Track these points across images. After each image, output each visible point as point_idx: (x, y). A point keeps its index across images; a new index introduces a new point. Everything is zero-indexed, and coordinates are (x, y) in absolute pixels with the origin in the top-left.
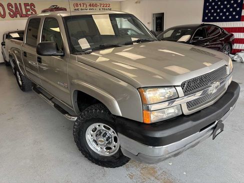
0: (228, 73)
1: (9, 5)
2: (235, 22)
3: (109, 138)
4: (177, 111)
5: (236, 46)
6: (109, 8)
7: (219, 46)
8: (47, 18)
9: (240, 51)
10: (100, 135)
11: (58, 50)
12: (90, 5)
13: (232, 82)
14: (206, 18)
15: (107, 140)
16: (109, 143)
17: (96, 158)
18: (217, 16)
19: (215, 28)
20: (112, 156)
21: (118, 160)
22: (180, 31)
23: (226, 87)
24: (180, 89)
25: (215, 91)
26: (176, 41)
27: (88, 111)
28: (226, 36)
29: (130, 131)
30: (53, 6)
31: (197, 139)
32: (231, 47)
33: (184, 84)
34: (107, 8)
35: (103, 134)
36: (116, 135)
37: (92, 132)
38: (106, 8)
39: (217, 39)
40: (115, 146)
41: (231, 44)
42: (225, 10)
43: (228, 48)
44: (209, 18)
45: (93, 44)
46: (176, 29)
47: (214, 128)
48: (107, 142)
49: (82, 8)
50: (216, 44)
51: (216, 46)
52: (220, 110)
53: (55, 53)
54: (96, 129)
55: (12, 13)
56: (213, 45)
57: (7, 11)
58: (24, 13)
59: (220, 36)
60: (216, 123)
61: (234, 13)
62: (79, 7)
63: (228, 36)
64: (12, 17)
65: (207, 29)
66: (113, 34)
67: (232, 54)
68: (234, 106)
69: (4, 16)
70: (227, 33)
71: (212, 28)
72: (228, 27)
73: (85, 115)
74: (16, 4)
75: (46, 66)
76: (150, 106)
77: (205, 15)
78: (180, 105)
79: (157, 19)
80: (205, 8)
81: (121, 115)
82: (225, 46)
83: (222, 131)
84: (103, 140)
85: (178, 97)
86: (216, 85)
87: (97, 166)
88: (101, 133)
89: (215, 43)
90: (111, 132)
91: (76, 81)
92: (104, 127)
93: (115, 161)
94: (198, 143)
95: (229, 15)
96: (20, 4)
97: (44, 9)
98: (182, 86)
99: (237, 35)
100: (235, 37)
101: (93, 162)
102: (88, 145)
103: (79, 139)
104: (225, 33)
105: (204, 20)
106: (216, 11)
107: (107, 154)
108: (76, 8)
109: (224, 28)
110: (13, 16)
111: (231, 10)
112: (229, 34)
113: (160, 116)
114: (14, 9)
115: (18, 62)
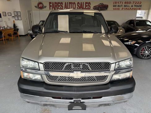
1: (78, 3)
12: (125, 3)
30: (101, 4)
34: (139, 5)
49: (119, 4)
57: (77, 6)
58: (84, 7)
62: (117, 4)
74: (81, 3)
78: (41, 75)
85: (39, 70)
96: (83, 3)
108: (115, 5)
110: (79, 9)
114: (80, 5)
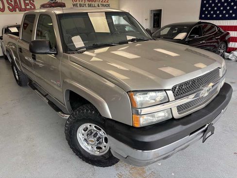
0: (221, 75)
2: (231, 21)
3: (99, 138)
4: (167, 115)
5: (232, 45)
6: (108, 3)
7: (215, 44)
8: (42, 15)
9: (235, 49)
10: (91, 134)
11: (51, 48)
13: (225, 84)
14: (203, 16)
15: (98, 140)
16: (100, 143)
17: (87, 156)
18: (214, 14)
19: (212, 26)
20: (102, 156)
21: (108, 160)
22: (177, 29)
23: (219, 89)
24: (170, 93)
25: (206, 94)
26: (172, 39)
27: (79, 112)
28: (223, 35)
29: (119, 134)
31: (187, 142)
32: (227, 45)
33: (175, 88)
34: (106, 3)
35: (94, 133)
36: (106, 136)
37: (83, 132)
38: (104, 3)
39: (213, 37)
40: (105, 147)
41: (226, 43)
42: (222, 8)
43: (224, 47)
44: (206, 15)
45: (87, 42)
46: (173, 27)
47: (205, 131)
48: (97, 143)
49: (81, 3)
50: (211, 43)
51: (212, 44)
52: (211, 114)
53: (48, 51)
54: (87, 128)
55: (11, 8)
56: (209, 43)
57: (6, 5)
58: (23, 7)
59: (216, 35)
60: (206, 126)
61: (231, 12)
62: (78, 2)
63: (224, 34)
64: (11, 10)
65: (204, 27)
66: (108, 31)
67: (228, 52)
68: (225, 109)
69: (3, 10)
70: (223, 31)
71: (209, 27)
72: (224, 25)
73: (76, 114)
75: (42, 63)
76: (139, 110)
77: (202, 12)
78: (171, 109)
79: (155, 15)
80: (203, 5)
81: (110, 117)
82: (221, 44)
83: (212, 133)
84: (93, 140)
85: (169, 101)
86: (208, 88)
87: (87, 164)
88: (92, 133)
89: (210, 41)
90: (102, 133)
91: (68, 81)
92: (95, 127)
93: (105, 161)
94: (188, 146)
95: (226, 14)
97: (42, 3)
98: (173, 89)
99: (233, 34)
100: (231, 36)
101: (83, 160)
102: (79, 144)
103: (70, 138)
104: (221, 32)
105: (201, 18)
106: (213, 9)
107: (97, 153)
108: (75, 3)
109: (220, 26)
110: (13, 10)
111: (228, 8)
112: (225, 33)
113: (150, 119)
114: (13, 3)
115: (14, 58)
